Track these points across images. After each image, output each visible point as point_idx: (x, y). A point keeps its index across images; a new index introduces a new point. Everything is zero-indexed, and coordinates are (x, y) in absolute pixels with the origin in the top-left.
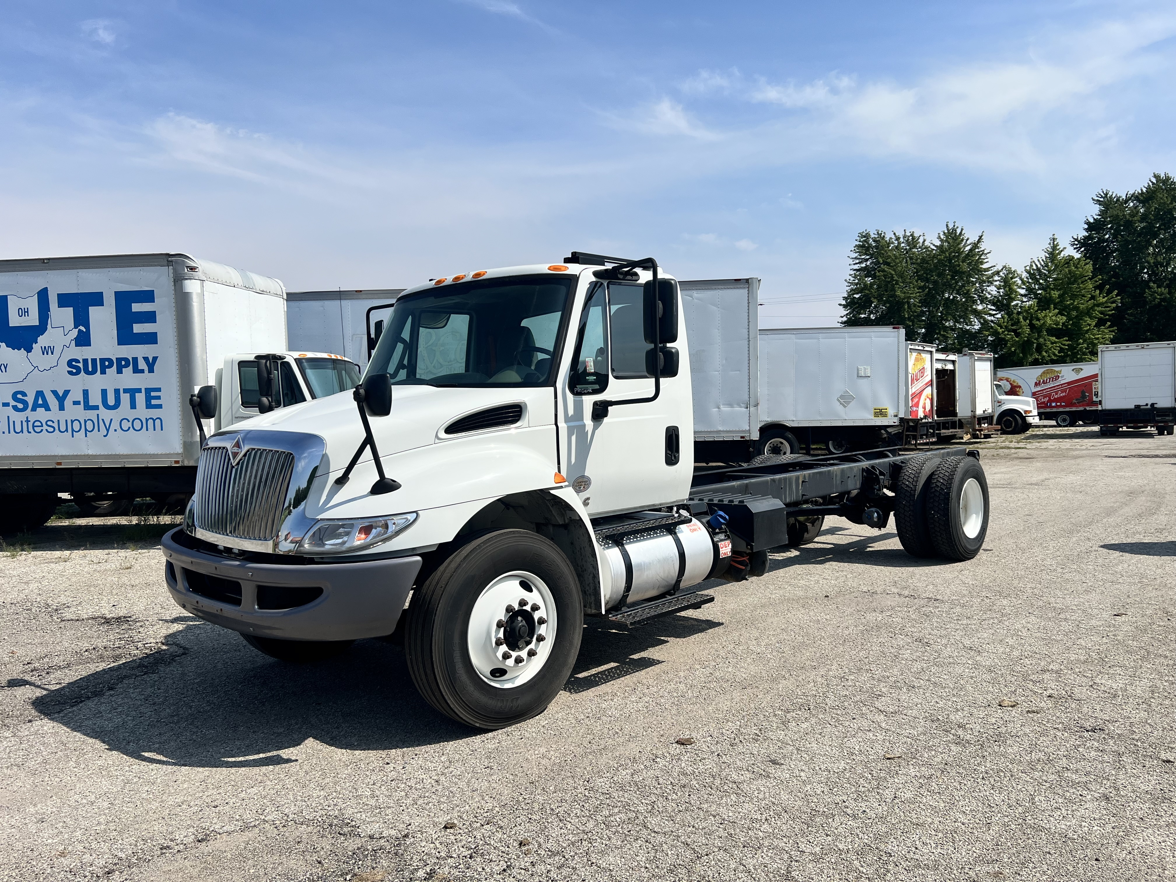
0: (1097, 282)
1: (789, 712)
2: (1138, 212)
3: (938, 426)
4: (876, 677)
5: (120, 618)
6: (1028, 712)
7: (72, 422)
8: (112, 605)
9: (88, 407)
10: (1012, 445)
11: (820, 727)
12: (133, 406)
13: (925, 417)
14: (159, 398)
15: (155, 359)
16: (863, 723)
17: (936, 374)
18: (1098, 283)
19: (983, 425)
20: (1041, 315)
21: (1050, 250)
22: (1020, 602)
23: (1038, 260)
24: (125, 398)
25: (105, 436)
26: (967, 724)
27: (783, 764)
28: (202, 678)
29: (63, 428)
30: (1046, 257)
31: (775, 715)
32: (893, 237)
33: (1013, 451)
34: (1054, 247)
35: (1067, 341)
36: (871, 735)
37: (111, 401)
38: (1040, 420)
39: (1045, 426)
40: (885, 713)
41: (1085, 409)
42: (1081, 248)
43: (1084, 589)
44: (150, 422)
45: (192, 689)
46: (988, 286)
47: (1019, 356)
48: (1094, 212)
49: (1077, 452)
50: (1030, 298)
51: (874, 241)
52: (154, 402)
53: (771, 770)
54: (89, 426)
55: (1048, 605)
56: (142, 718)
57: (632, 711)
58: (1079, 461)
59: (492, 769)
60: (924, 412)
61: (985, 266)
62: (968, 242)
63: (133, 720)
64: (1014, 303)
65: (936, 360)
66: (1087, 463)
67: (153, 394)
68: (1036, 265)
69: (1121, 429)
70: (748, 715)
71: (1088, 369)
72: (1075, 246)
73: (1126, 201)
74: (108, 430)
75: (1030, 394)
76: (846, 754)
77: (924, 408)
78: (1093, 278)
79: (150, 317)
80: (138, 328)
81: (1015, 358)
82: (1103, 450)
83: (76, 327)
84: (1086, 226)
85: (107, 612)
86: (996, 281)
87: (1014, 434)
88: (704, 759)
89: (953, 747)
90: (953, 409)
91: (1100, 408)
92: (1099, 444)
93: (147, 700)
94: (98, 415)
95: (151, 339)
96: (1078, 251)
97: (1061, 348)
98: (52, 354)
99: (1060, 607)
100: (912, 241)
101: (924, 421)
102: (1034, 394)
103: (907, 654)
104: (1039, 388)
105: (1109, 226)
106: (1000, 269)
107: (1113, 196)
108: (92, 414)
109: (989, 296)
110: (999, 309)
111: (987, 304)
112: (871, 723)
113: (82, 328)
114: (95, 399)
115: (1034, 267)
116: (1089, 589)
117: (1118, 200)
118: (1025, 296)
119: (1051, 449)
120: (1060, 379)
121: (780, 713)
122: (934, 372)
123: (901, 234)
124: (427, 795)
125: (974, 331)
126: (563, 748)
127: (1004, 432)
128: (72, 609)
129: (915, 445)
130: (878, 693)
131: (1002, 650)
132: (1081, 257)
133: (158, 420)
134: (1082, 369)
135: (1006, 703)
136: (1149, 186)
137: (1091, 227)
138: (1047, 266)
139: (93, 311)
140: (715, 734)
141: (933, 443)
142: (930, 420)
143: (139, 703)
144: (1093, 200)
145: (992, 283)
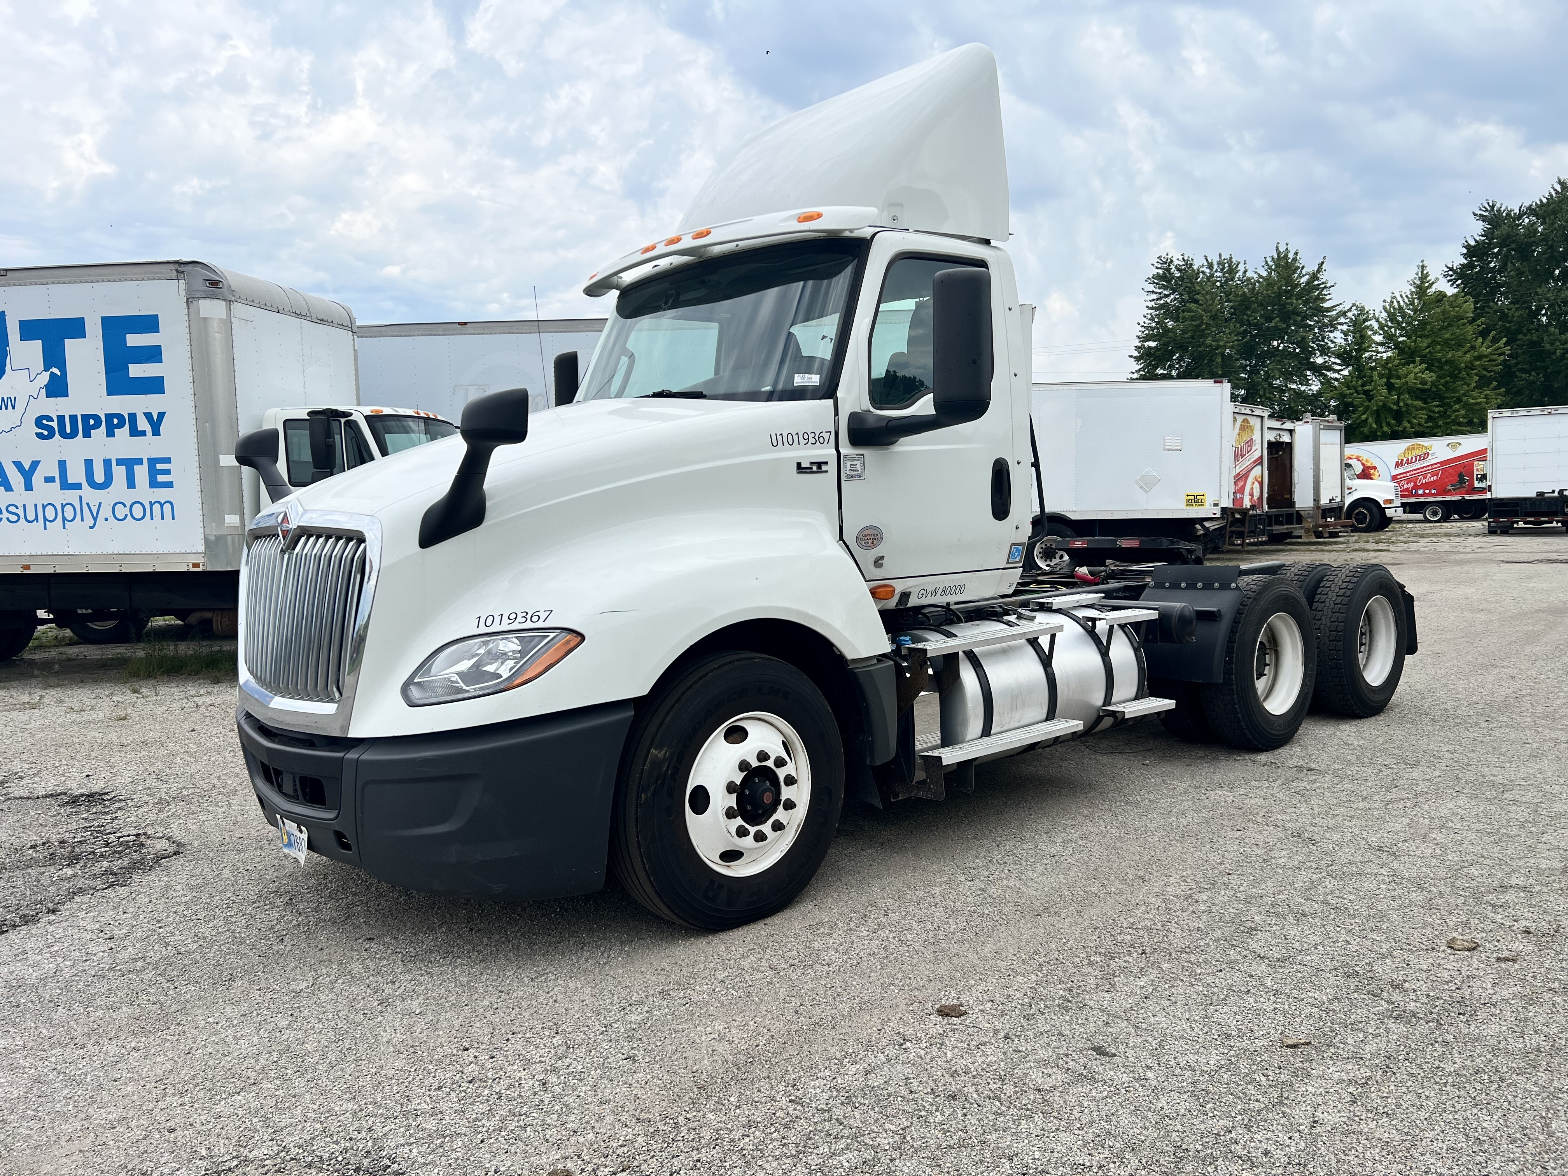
0: (1479, 326)
1: (1113, 958)
2: (1536, 231)
3: (1270, 519)
4: (1241, 896)
5: (91, 795)
6: (1499, 959)
7: (44, 507)
8: (85, 774)
9: (66, 486)
10: (1370, 546)
11: (1167, 986)
12: (131, 484)
13: (1253, 507)
14: (167, 472)
15: (161, 415)
16: (1235, 979)
17: (1268, 448)
18: (1481, 328)
19: (1329, 519)
20: (1403, 371)
21: (1418, 282)
22: (1437, 773)
23: (1401, 296)
24: (119, 473)
25: (91, 528)
26: (1405, 981)
27: (1114, 1055)
28: (194, 894)
29: (31, 517)
30: (1412, 293)
31: (1091, 964)
32: (1205, 263)
33: (1372, 554)
34: (1424, 277)
35: (1438, 406)
36: (1252, 1000)
37: (99, 477)
38: (1404, 512)
39: (1410, 521)
40: (1266, 961)
41: (1463, 498)
42: (1457, 280)
43: (1528, 753)
44: (157, 507)
45: (175, 912)
46: (1331, 332)
47: (1371, 426)
48: (1475, 230)
49: (1461, 556)
50: (1388, 347)
51: (1178, 270)
52: (161, 478)
53: (1097, 1065)
54: (69, 513)
55: (1481, 779)
56: (88, 963)
57: (862, 954)
58: (1467, 568)
59: (635, 1061)
60: (1251, 500)
61: (1326, 305)
62: (1304, 272)
63: (73, 966)
64: (1367, 354)
65: (1269, 428)
66: (1478, 570)
67: (159, 466)
68: (1398, 302)
69: (1515, 525)
70: (1049, 963)
71: (1469, 444)
72: (1449, 278)
73: (1520, 216)
74: (95, 519)
75: (1389, 478)
76: (1216, 1037)
77: (1252, 495)
78: (1474, 320)
79: (153, 354)
80: (136, 371)
81: (1366, 430)
82: (1496, 552)
83: (46, 370)
84: (1465, 251)
85: (75, 786)
86: (1342, 324)
87: (1370, 532)
88: (985, 1044)
89: (1391, 1023)
90: (1288, 496)
91: (1488, 496)
92: (1490, 545)
93: (102, 931)
94: (80, 497)
95: (155, 386)
96: (1452, 285)
97: (1429, 416)
98: (13, 408)
99: (1500, 781)
100: (1230, 269)
101: (1251, 512)
102: (1394, 478)
103: (1281, 857)
104: (1401, 470)
105: (1496, 250)
106: (1347, 308)
107: (1502, 209)
108: (72, 496)
109: (1332, 346)
110: (1346, 363)
111: (1330, 357)
112: (1248, 979)
113: (56, 371)
114: (76, 474)
115: (1395, 304)
116: (1535, 754)
117: (1508, 215)
118: (1382, 344)
119: (1424, 552)
120: (1430, 457)
121: (1098, 959)
122: (1266, 445)
123: (1215, 260)
124: (524, 1110)
125: (1310, 392)
126: (752, 1023)
127: (1355, 530)
128: (26, 781)
129: (1241, 545)
130: (1249, 924)
131: (1430, 851)
132: (1459, 292)
133: (168, 505)
134: (1460, 444)
135: (1459, 944)
136: (1551, 195)
137: (1474, 252)
138: (1412, 303)
139: (71, 345)
140: (998, 999)
141: (1262, 543)
142: (1259, 512)
143: (89, 937)
144: (1475, 214)
145: (1336, 328)
